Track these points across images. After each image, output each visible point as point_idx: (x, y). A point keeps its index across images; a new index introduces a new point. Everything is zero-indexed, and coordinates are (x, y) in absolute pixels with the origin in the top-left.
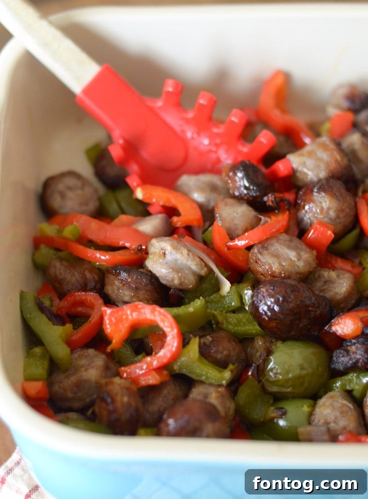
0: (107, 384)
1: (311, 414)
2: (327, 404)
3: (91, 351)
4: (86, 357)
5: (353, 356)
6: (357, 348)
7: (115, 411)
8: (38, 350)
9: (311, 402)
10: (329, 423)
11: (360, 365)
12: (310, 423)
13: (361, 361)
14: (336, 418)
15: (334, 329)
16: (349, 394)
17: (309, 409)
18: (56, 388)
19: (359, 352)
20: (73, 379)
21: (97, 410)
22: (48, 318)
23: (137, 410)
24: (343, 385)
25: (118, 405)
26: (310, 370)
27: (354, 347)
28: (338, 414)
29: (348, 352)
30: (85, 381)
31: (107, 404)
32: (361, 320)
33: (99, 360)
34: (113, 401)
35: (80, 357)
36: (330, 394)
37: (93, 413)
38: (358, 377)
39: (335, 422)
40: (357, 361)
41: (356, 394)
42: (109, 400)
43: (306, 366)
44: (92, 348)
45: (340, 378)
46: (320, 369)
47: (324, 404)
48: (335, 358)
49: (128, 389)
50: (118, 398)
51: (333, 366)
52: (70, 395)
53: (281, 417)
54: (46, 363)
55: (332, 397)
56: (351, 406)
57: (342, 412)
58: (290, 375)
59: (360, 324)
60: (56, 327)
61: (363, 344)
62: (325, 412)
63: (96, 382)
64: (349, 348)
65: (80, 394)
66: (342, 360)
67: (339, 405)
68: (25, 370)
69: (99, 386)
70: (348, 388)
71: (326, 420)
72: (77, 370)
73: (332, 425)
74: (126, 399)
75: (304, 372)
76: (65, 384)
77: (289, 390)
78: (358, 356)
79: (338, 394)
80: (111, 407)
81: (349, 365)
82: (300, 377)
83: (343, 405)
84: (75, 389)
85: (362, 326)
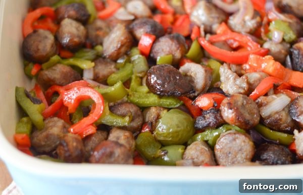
0: (64, 136)
1: (183, 154)
2: (193, 148)
3: (56, 119)
4: (53, 121)
5: (207, 120)
6: (210, 116)
7: (68, 150)
8: (25, 119)
9: (184, 147)
10: (194, 159)
11: (211, 125)
12: (182, 158)
13: (212, 123)
14: (198, 156)
15: (197, 103)
16: (206, 142)
17: (182, 151)
18: (35, 140)
19: (211, 118)
20: (44, 134)
21: (58, 152)
22: (31, 101)
23: (81, 150)
24: (202, 138)
25: (71, 147)
26: (182, 128)
27: (208, 115)
28: (198, 153)
29: (204, 117)
30: (51, 134)
31: (64, 147)
32: (213, 99)
33: (60, 123)
34: (67, 145)
35: (49, 122)
36: (195, 143)
37: (56, 153)
38: (211, 133)
39: (197, 158)
40: (210, 123)
41: (210, 142)
42: (65, 144)
43: (180, 125)
44: (56, 117)
45: (201, 134)
46: (188, 128)
47: (191, 148)
48: (197, 121)
49: (76, 139)
50: (70, 144)
51: (196, 126)
52: (43, 143)
53: (164, 155)
54: (29, 126)
55: (196, 144)
56: (207, 149)
57: (201, 153)
58: (171, 130)
59: (212, 101)
60: (35, 105)
61: (214, 113)
62: (192, 153)
63: (58, 135)
64: (205, 116)
65: (48, 143)
66: (201, 123)
67: (200, 148)
68: (16, 130)
69: (60, 138)
70: (205, 139)
71: (192, 157)
72: (47, 129)
73: (195, 160)
74: (75, 144)
75: (179, 129)
76: (40, 137)
77: (170, 139)
78: (210, 120)
79: (200, 142)
80: (66, 149)
81: (205, 125)
82: (177, 132)
83: (202, 149)
84: (46, 140)
85: (213, 102)
